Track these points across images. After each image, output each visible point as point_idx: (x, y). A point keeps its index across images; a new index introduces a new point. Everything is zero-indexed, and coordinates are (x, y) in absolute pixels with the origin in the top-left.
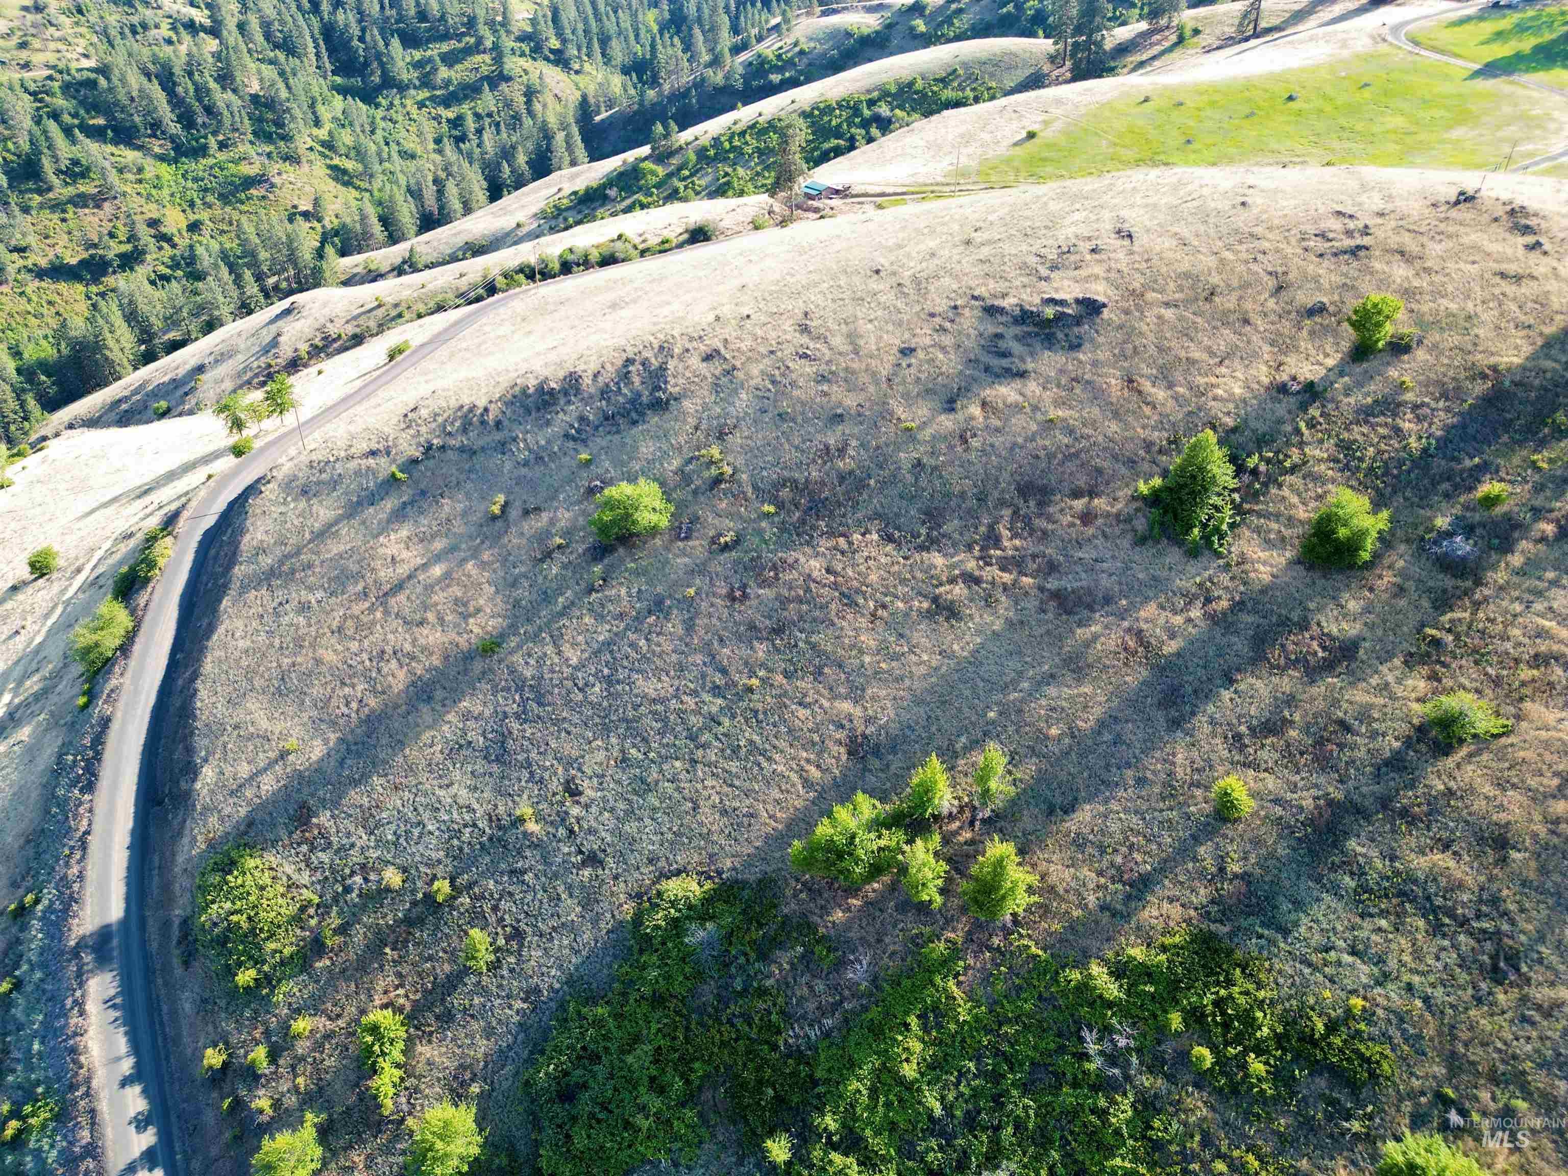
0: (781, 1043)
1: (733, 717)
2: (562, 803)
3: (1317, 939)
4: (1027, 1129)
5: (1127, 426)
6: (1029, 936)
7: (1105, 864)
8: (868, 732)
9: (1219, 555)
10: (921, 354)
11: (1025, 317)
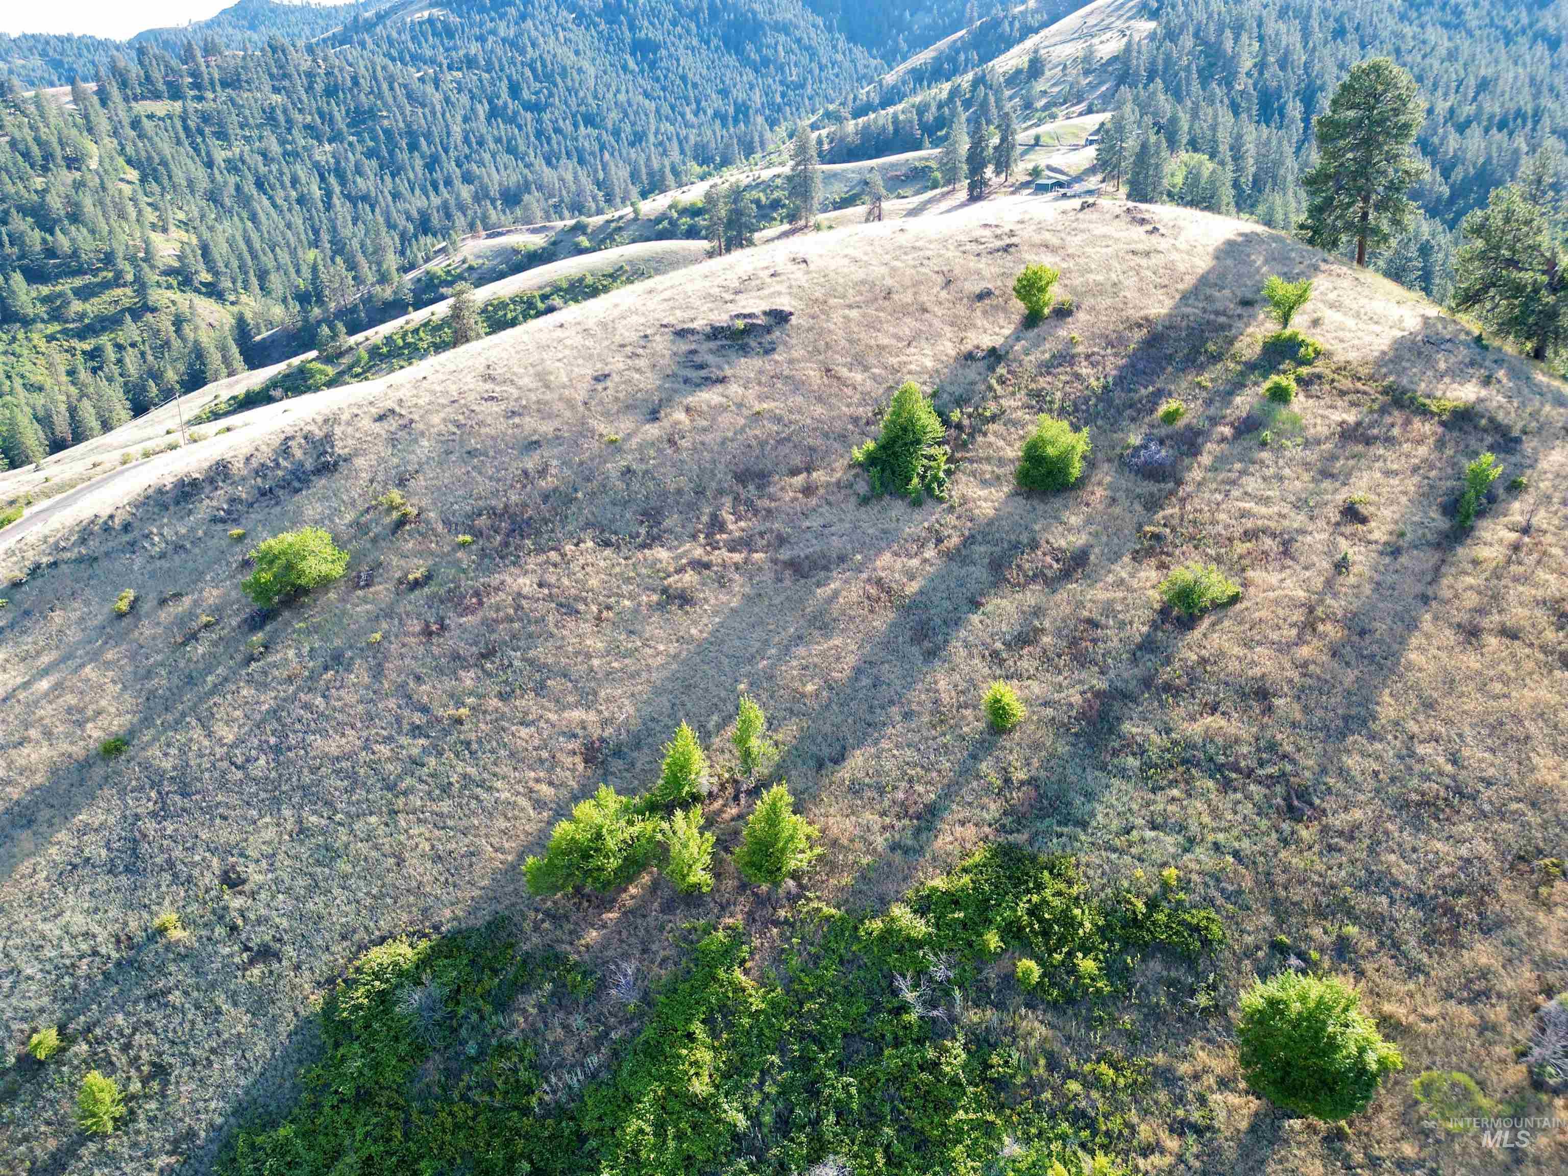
0: (534, 1101)
1: (440, 754)
2: (219, 898)
3: (1115, 825)
4: (851, 1111)
5: (831, 407)
6: (818, 898)
7: (886, 803)
8: (606, 734)
9: (940, 500)
10: (616, 378)
11: (716, 333)
